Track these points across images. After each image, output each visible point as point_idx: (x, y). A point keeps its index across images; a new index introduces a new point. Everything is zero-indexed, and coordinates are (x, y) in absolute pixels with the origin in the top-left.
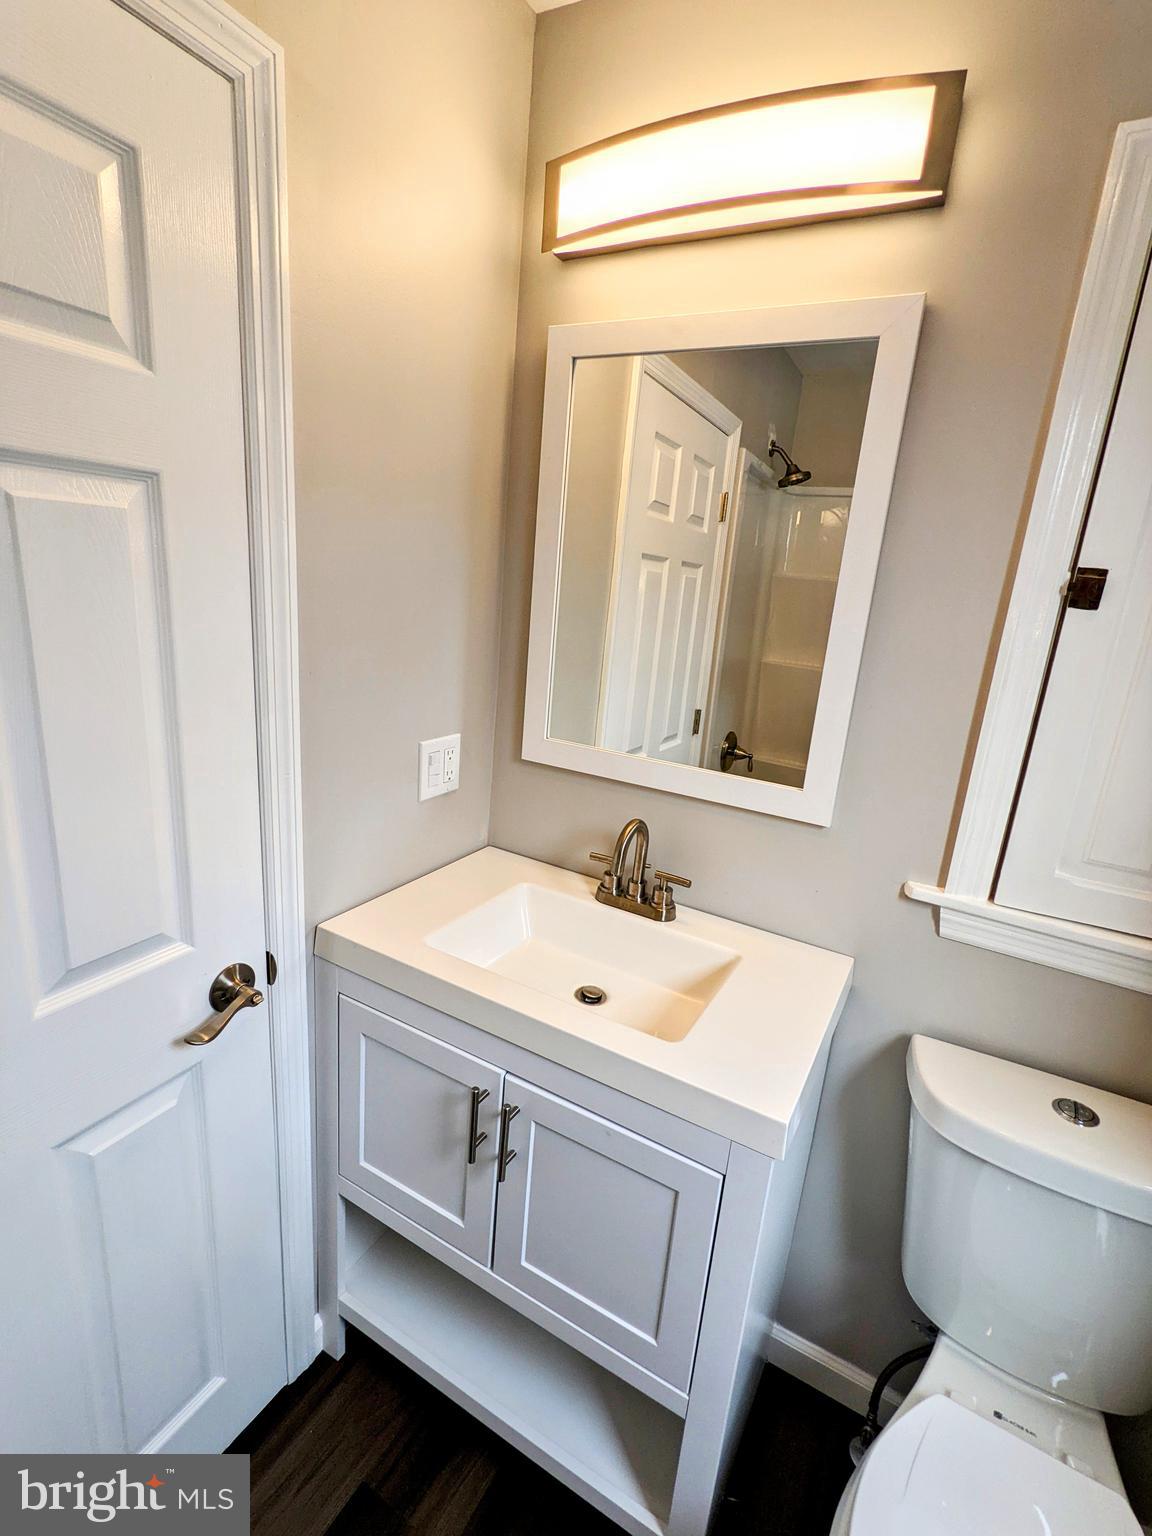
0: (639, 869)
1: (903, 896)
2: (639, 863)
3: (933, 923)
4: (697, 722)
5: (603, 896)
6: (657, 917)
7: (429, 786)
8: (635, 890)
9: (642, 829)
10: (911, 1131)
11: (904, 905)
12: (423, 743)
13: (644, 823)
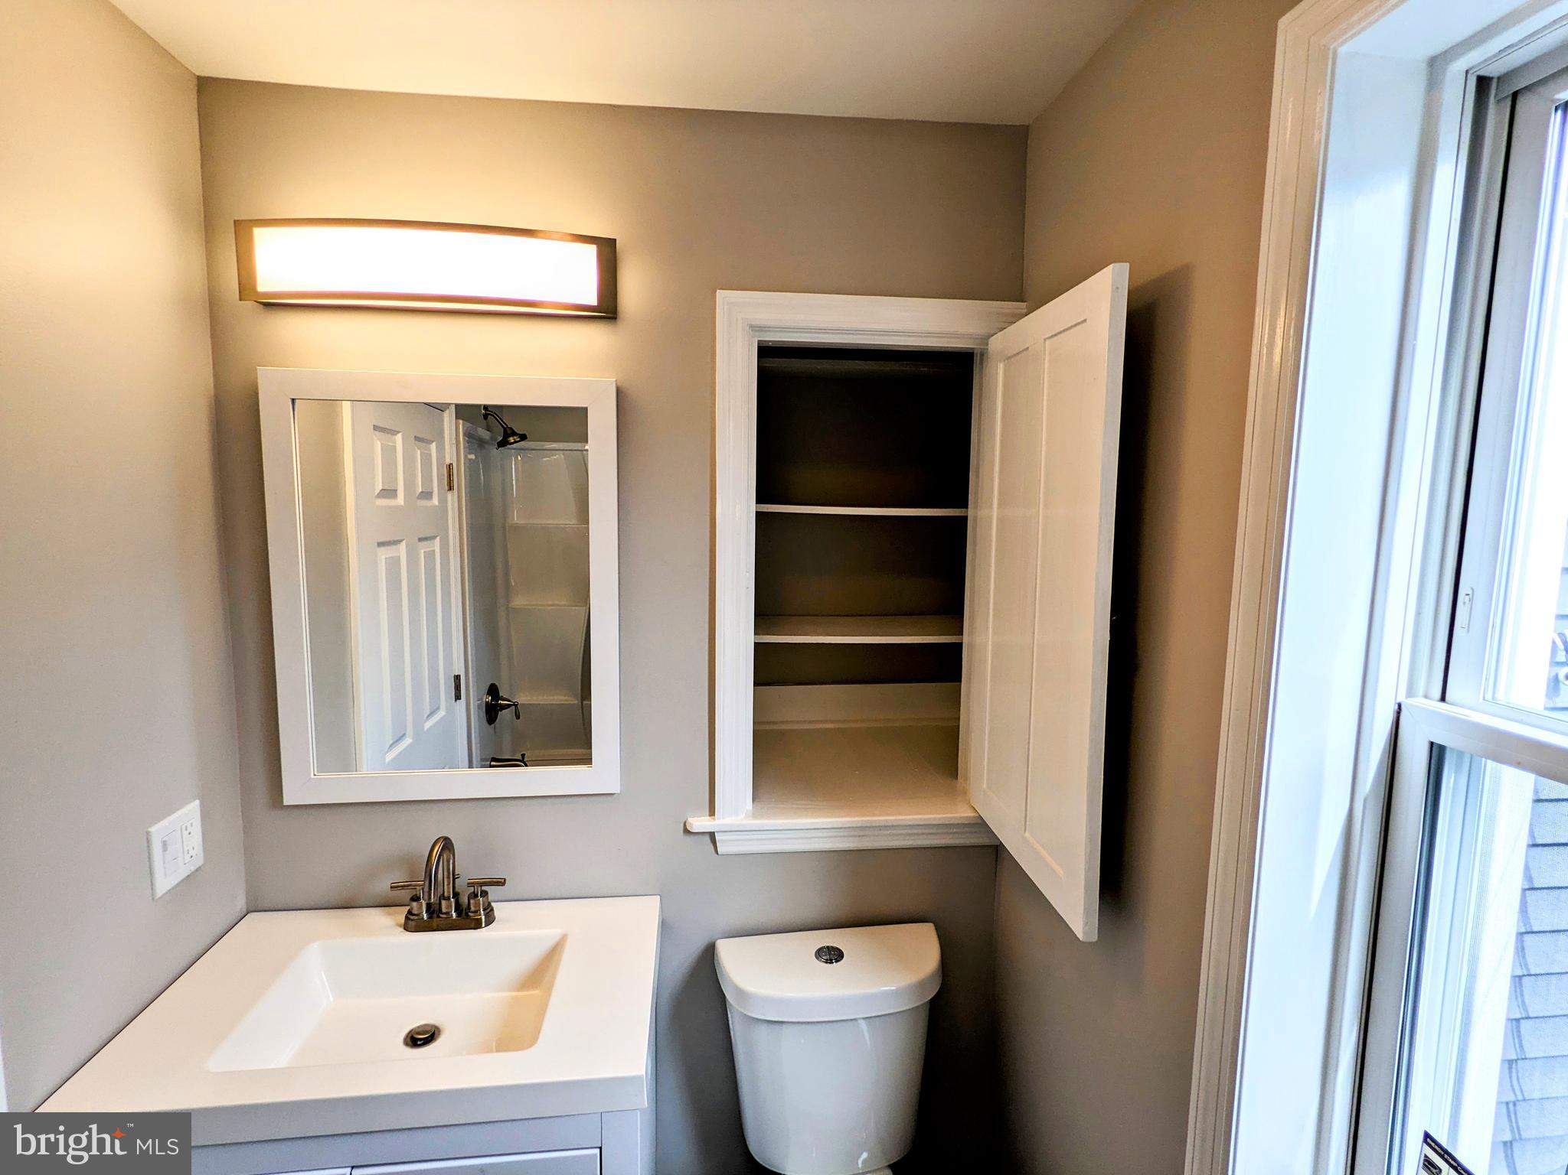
0: (449, 884)
1: (686, 831)
2: (449, 877)
3: (711, 845)
4: (458, 688)
5: (412, 924)
6: (477, 925)
7: (165, 875)
8: (449, 908)
9: (447, 845)
10: (730, 1022)
11: (689, 839)
12: (153, 829)
13: (449, 839)
